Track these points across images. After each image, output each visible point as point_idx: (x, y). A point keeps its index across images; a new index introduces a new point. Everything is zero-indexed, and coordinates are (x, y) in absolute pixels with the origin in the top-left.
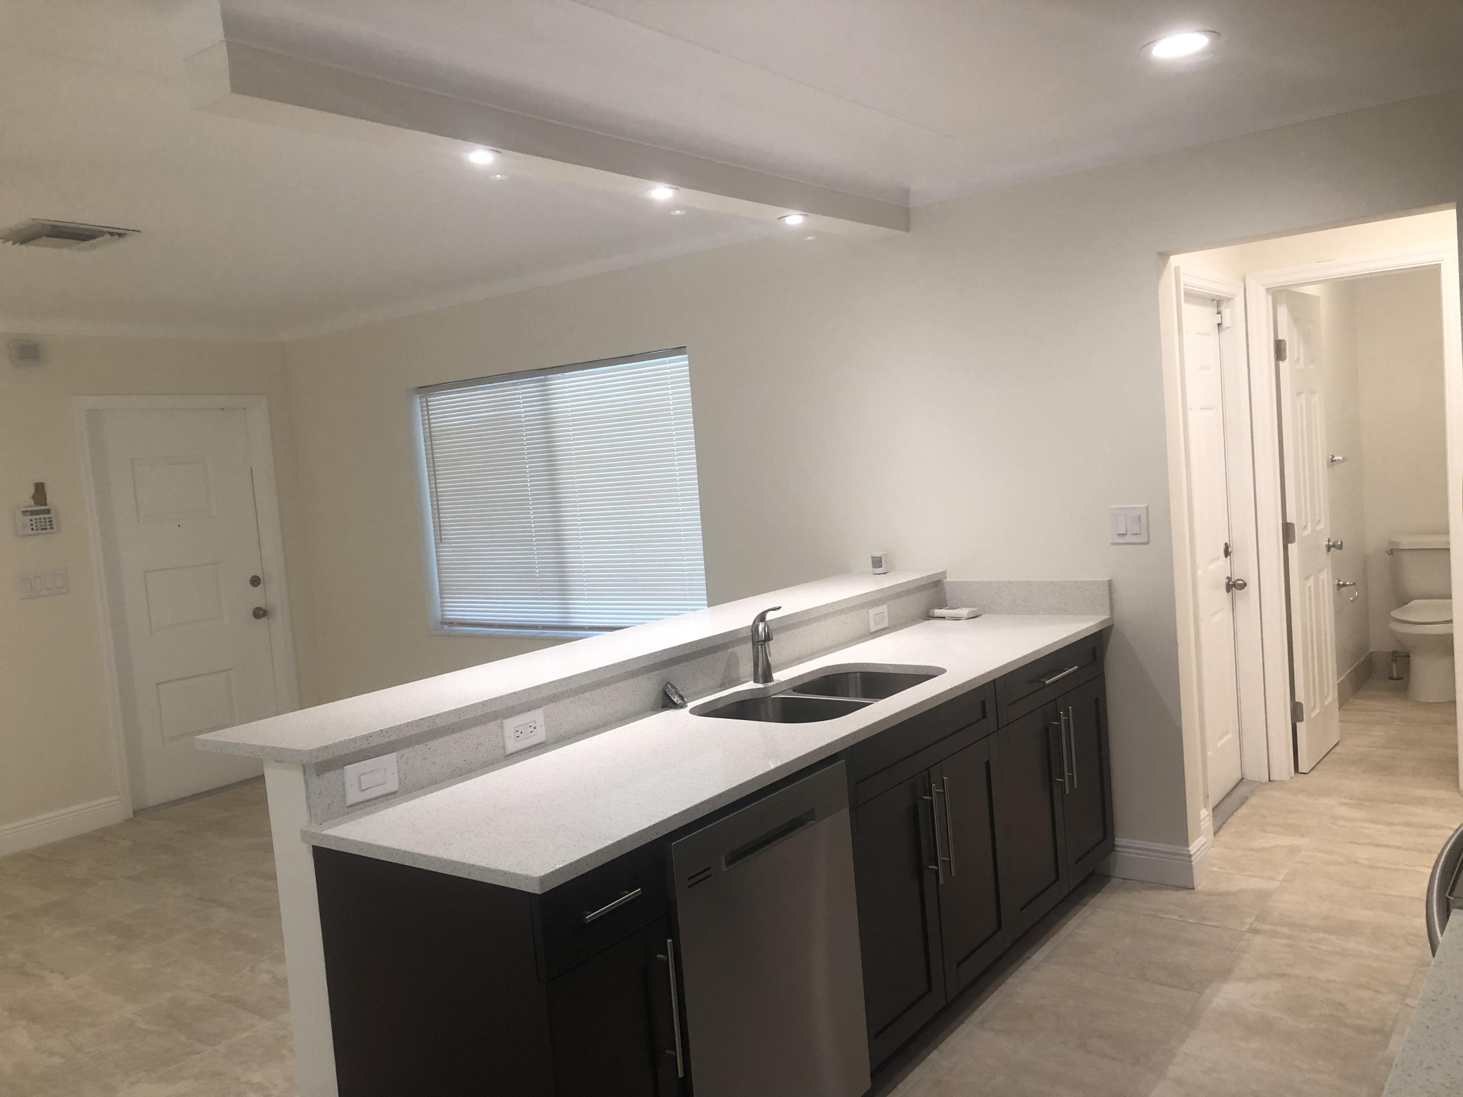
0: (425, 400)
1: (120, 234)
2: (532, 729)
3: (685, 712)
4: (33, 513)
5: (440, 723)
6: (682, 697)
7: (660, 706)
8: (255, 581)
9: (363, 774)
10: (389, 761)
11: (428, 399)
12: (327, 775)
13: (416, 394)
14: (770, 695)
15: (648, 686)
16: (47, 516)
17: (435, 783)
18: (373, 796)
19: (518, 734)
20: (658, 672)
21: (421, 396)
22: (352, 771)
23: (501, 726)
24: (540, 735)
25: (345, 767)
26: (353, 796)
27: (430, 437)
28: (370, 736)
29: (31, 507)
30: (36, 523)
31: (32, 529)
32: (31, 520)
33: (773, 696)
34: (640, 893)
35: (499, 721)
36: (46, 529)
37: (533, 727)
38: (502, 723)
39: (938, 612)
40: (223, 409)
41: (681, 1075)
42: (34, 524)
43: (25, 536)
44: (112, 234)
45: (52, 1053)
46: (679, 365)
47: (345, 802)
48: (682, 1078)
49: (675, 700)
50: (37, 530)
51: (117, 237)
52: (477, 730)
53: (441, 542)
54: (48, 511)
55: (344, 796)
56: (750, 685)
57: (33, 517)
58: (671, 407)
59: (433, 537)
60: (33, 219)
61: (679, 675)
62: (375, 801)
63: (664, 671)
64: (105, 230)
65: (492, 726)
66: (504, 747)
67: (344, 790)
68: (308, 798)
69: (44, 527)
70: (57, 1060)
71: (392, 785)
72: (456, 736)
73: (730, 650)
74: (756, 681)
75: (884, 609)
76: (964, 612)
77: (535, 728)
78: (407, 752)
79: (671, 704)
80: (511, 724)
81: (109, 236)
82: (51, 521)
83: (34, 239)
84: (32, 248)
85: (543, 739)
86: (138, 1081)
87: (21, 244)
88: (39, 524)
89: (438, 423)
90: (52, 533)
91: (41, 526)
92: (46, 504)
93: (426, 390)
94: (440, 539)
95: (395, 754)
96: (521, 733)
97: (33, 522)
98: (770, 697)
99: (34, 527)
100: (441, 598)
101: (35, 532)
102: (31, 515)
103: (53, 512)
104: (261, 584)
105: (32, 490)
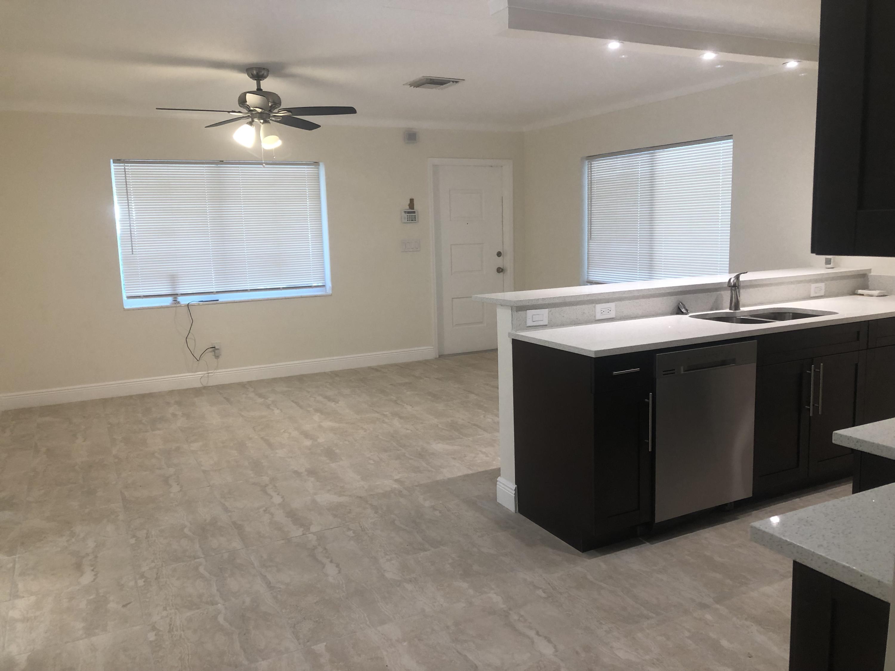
0: (590, 163)
1: (456, 82)
2: (609, 311)
3: (687, 316)
4: (409, 213)
5: (568, 300)
6: (687, 310)
7: (675, 313)
8: (499, 254)
9: (534, 315)
10: (545, 311)
11: (592, 163)
12: (520, 312)
13: (586, 160)
14: (736, 316)
15: (671, 302)
16: (414, 214)
17: (563, 325)
18: (538, 325)
19: (602, 312)
20: (675, 297)
21: (588, 161)
22: (530, 313)
23: (595, 307)
24: (612, 315)
25: (527, 311)
26: (529, 323)
27: (591, 183)
28: (538, 300)
29: (408, 210)
30: (409, 217)
31: (408, 220)
32: (408, 216)
33: (738, 317)
34: (638, 371)
35: (594, 305)
36: (413, 220)
37: (609, 310)
38: (595, 306)
39: (860, 291)
40: (492, 166)
41: (650, 450)
42: (409, 218)
43: (405, 223)
44: (453, 82)
45: (407, 429)
46: (728, 145)
47: (526, 325)
48: (650, 452)
49: (683, 310)
50: (410, 221)
51: (455, 83)
52: (584, 307)
53: (591, 239)
54: (414, 212)
55: (526, 322)
56: (728, 310)
57: (408, 215)
58: (721, 169)
59: (587, 237)
60: (423, 76)
61: (688, 300)
62: (538, 327)
63: (680, 297)
64: (450, 80)
65: (591, 306)
66: (595, 317)
67: (526, 320)
68: (512, 321)
69: (412, 220)
70: (409, 431)
71: (546, 323)
72: (575, 307)
73: (718, 293)
74: (730, 309)
75: (822, 285)
76: (876, 292)
77: (610, 311)
78: (553, 310)
79: (681, 313)
80: (599, 307)
81: (452, 83)
82: (415, 217)
83: (421, 86)
84: (420, 89)
85: (614, 316)
86: (439, 443)
87: (416, 88)
88: (410, 218)
89: (596, 175)
90: (415, 223)
91: (411, 219)
92: (414, 209)
93: (592, 158)
94: (590, 238)
95: (547, 309)
96: (604, 312)
97: (408, 217)
98: (736, 317)
99: (408, 219)
100: (588, 269)
101: (409, 222)
102: (408, 214)
103: (416, 212)
104: (501, 256)
105: (409, 202)
